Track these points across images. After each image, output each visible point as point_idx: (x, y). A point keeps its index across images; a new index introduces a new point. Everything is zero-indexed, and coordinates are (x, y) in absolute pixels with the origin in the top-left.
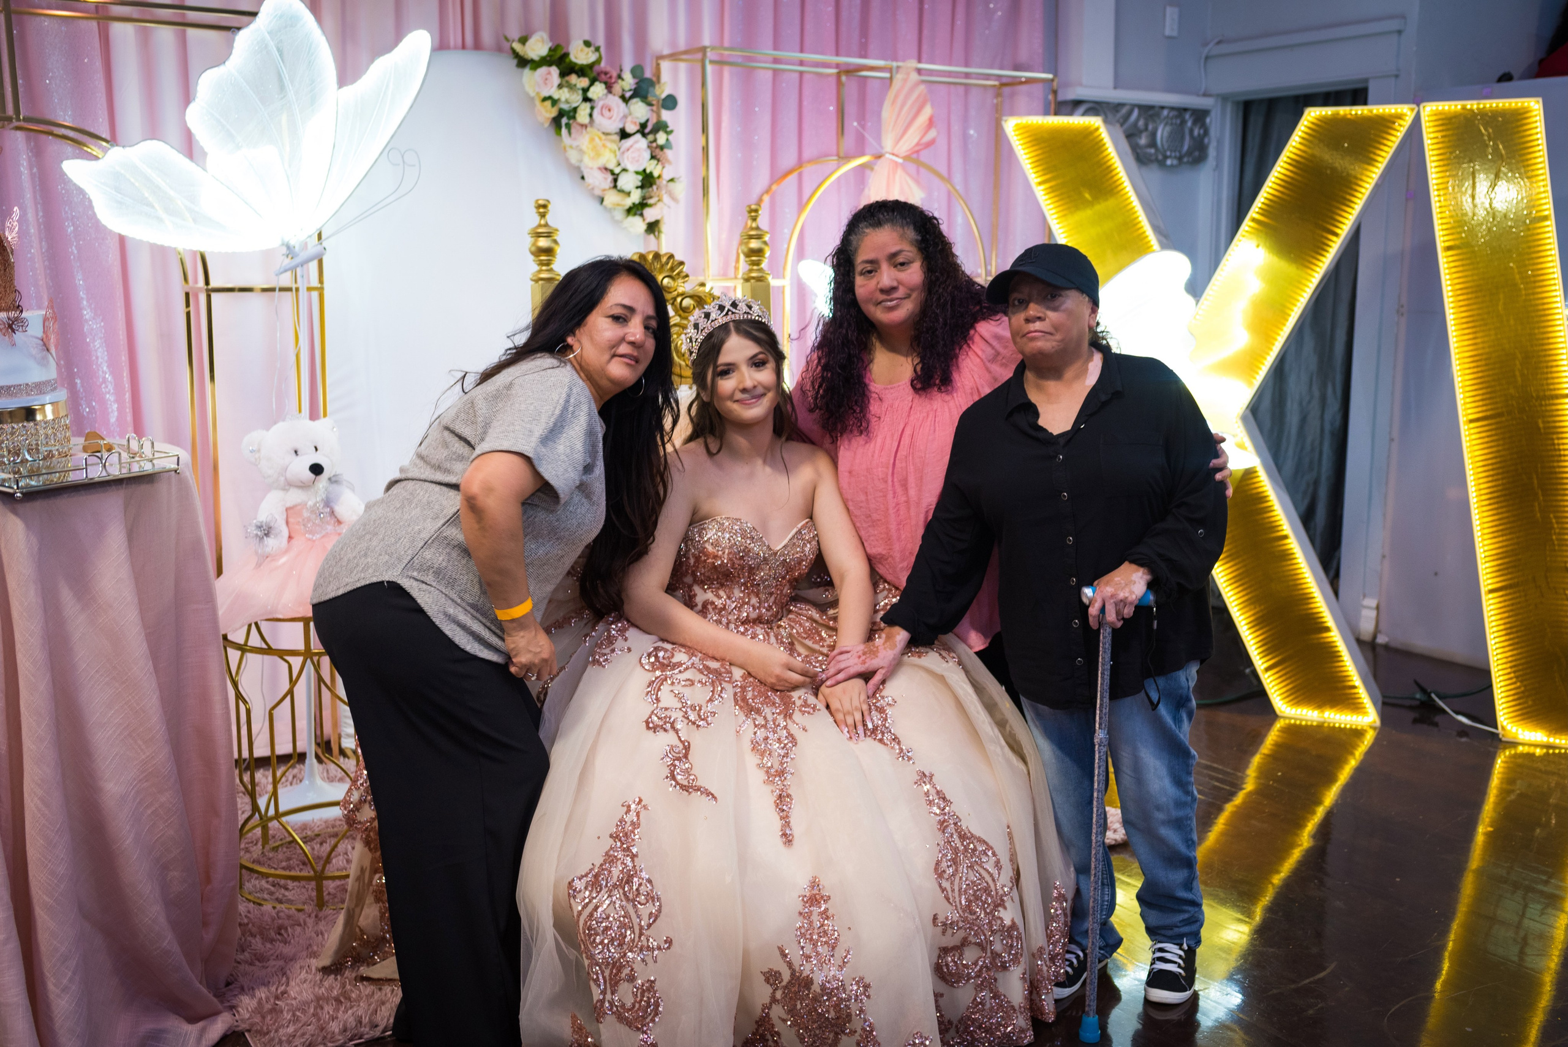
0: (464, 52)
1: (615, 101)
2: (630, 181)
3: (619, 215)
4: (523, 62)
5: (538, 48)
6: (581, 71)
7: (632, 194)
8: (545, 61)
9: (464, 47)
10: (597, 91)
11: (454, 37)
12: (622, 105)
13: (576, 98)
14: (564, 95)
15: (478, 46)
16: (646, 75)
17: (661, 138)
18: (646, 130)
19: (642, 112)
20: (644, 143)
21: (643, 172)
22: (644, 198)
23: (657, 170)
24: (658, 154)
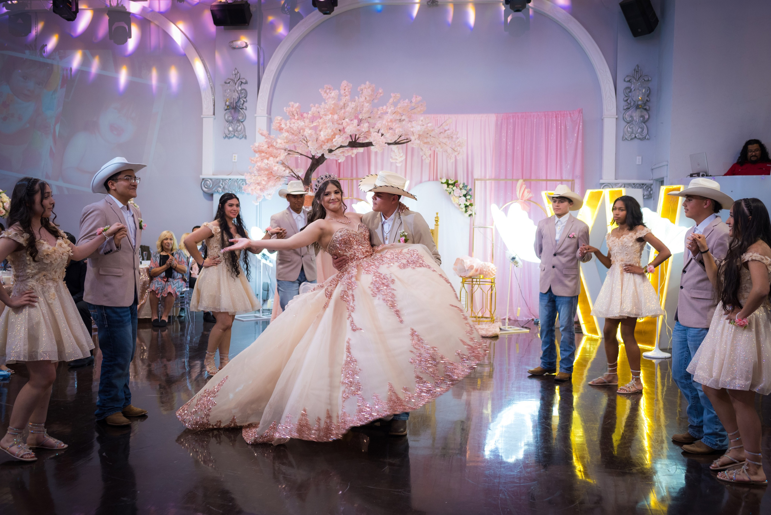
1: (458, 190)
2: (463, 206)
3: (464, 212)
4: (442, 183)
5: (444, 180)
6: (452, 184)
8: (445, 183)
10: (455, 188)
11: (432, 178)
12: (459, 191)
13: (451, 190)
14: (448, 189)
15: (437, 180)
16: (466, 185)
17: (468, 197)
18: (465, 196)
19: (464, 192)
20: (464, 198)
21: (465, 204)
22: (466, 209)
23: (468, 204)
24: (468, 200)
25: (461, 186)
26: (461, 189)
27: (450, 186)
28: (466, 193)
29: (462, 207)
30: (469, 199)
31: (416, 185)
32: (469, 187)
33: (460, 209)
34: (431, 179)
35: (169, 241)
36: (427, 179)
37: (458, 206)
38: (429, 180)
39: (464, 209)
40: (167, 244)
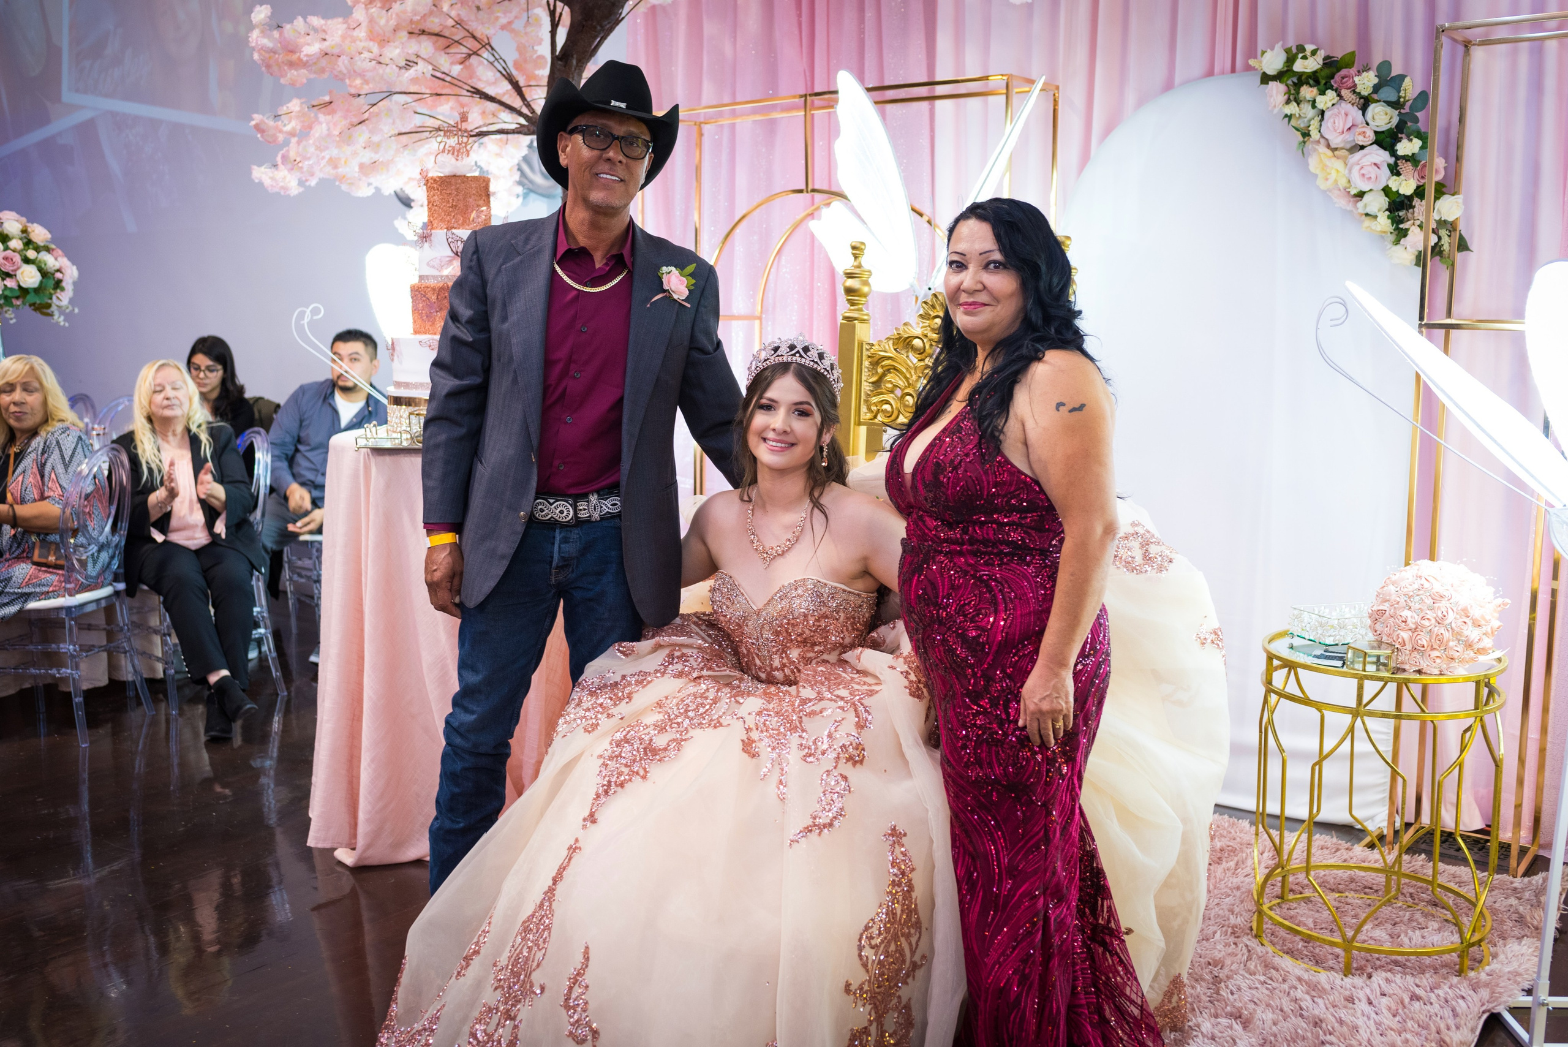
0: (1233, 75)
1: (1351, 108)
2: (1377, 203)
3: (1383, 239)
4: (1266, 79)
5: (1273, 62)
6: (1314, 80)
7: (1378, 219)
8: (1279, 77)
9: (1233, 70)
10: (1327, 99)
11: (1223, 59)
12: (1356, 113)
13: (1312, 112)
14: (1292, 109)
16: (1395, 72)
17: (1406, 147)
18: (1386, 140)
19: (1382, 117)
20: (1382, 156)
21: (1386, 190)
22: (1396, 221)
23: (1406, 186)
24: (1406, 167)
25: (1366, 82)
26: (1365, 103)
27: (1307, 92)
28: (1395, 120)
29: (1372, 210)
30: (1412, 159)
31: (1141, 103)
32: (1410, 89)
33: (1367, 222)
34: (1217, 69)
35: (18, 395)
36: (1198, 65)
37: (1350, 207)
38: (1210, 73)
39: (1384, 222)
40: (13, 408)
